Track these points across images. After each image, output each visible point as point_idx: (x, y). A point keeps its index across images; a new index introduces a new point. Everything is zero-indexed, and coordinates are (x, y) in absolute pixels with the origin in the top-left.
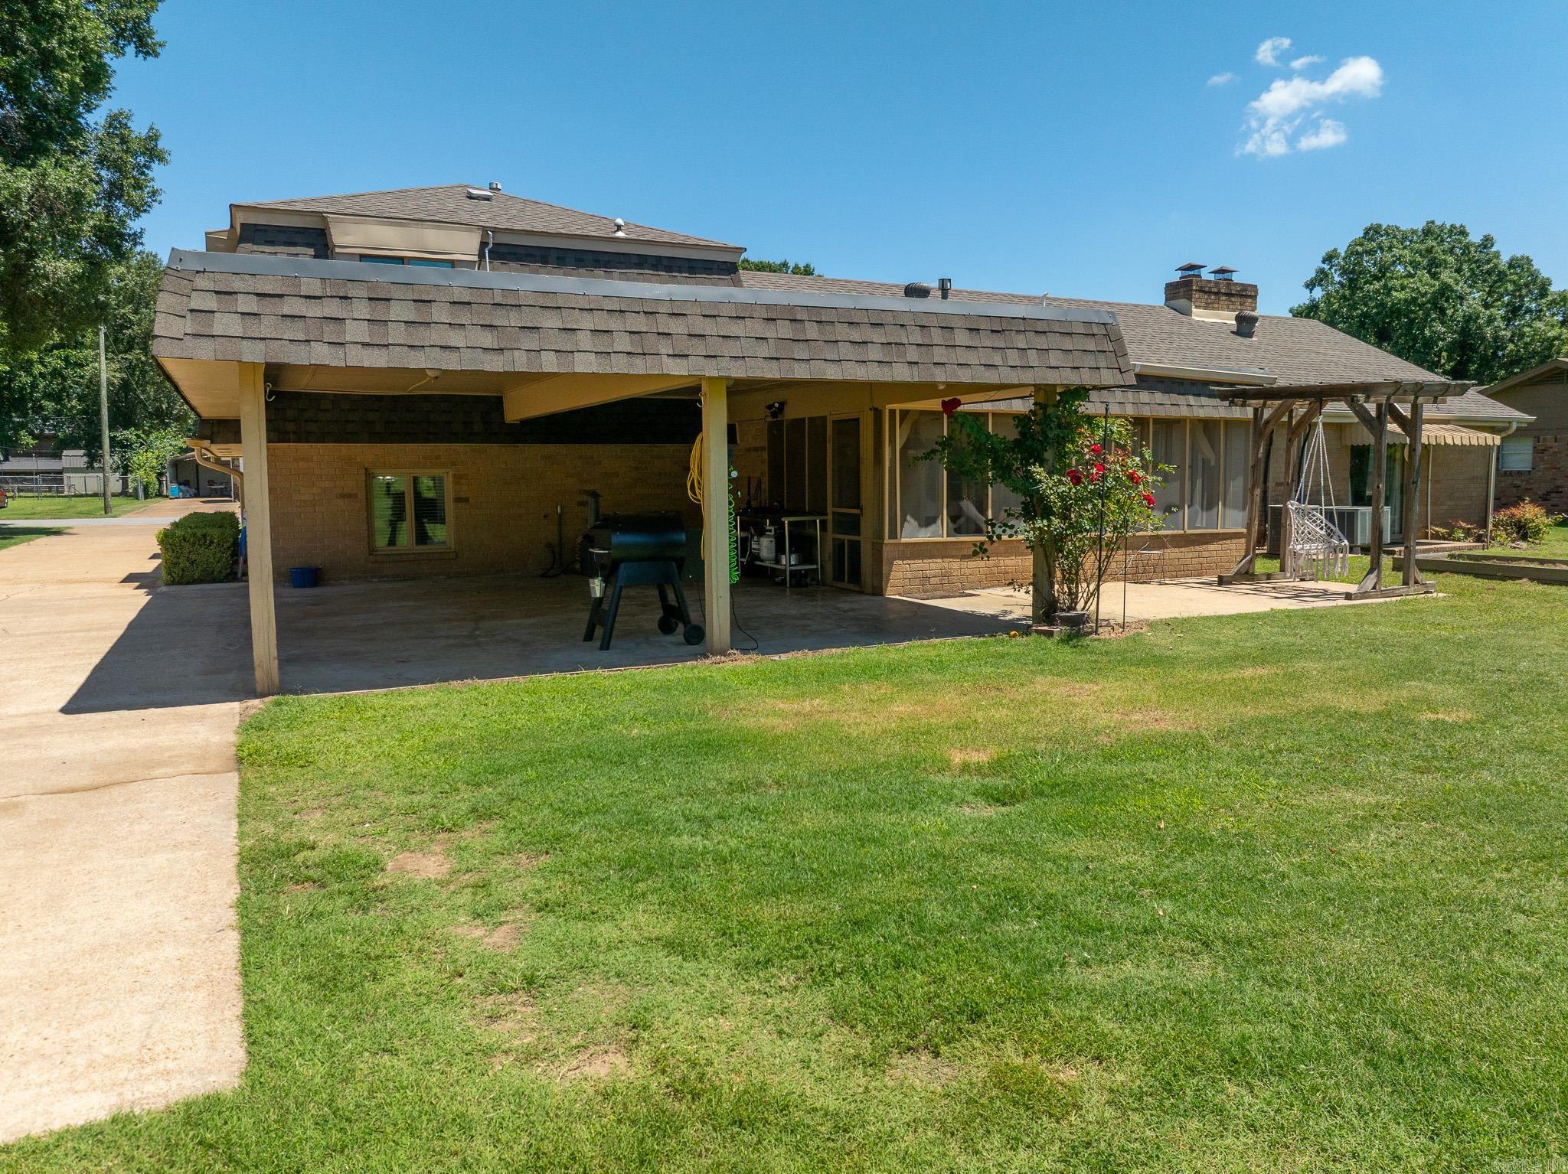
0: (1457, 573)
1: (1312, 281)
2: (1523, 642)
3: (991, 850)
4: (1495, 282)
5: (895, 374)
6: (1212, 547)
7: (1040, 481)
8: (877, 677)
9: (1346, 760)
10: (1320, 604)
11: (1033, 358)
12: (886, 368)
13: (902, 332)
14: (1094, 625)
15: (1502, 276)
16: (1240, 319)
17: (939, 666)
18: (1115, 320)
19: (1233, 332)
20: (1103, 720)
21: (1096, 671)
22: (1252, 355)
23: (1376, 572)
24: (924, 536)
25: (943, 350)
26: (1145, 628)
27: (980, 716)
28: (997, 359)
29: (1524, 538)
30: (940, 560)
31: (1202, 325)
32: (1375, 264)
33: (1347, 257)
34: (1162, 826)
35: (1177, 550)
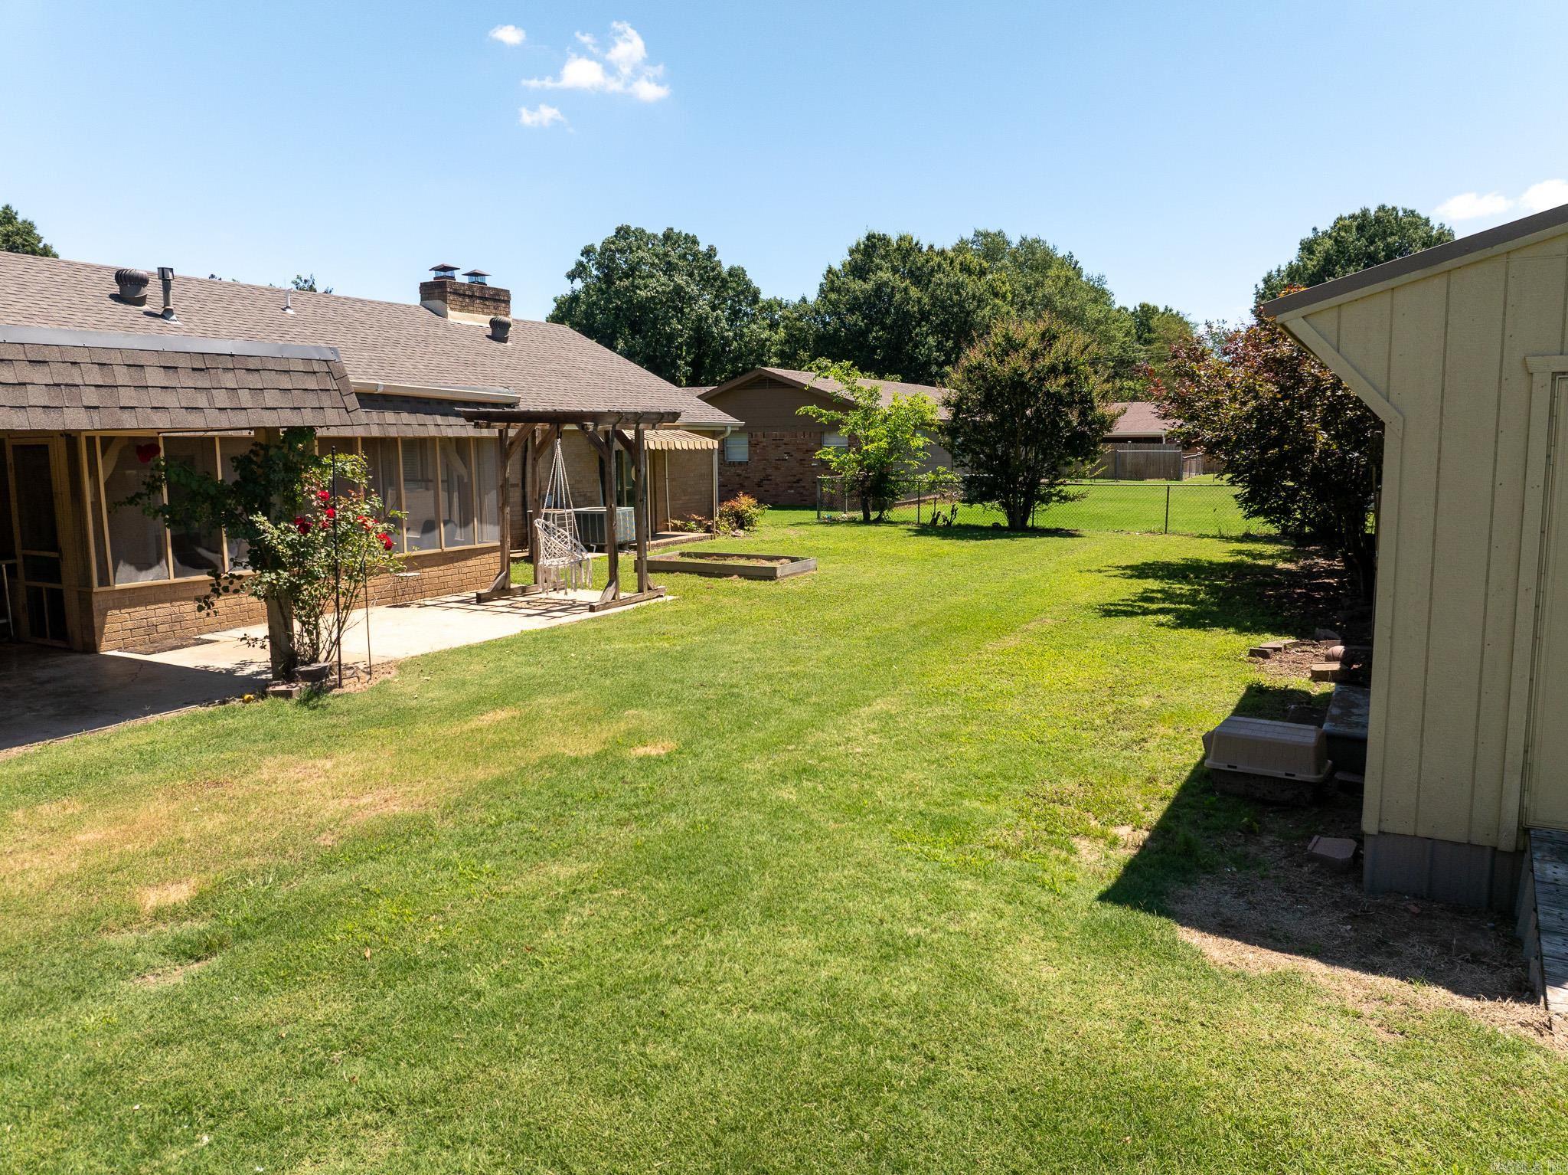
0: (685, 572)
1: (572, 272)
2: (726, 648)
3: (164, 1042)
4: (720, 287)
5: (67, 421)
6: (470, 563)
7: (264, 531)
8: (64, 791)
9: (559, 820)
10: (567, 619)
11: (245, 398)
12: (54, 414)
13: (75, 370)
14: (337, 677)
15: (724, 281)
16: (494, 324)
17: (148, 760)
18: (338, 357)
19: (488, 336)
20: (333, 808)
21: (332, 741)
22: (506, 361)
23: (614, 585)
24: (146, 579)
25: (132, 392)
26: (394, 672)
27: (187, 831)
28: (202, 401)
29: (741, 527)
30: (168, 605)
31: (457, 328)
32: (625, 262)
33: (602, 253)
34: (368, 955)
35: (436, 568)
